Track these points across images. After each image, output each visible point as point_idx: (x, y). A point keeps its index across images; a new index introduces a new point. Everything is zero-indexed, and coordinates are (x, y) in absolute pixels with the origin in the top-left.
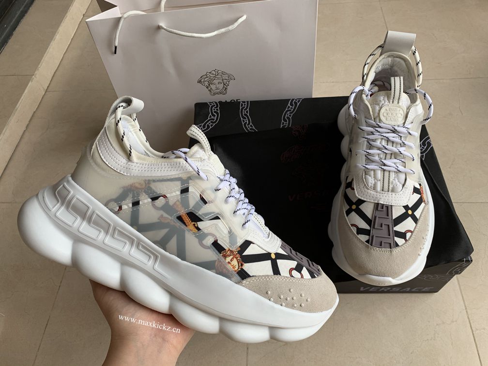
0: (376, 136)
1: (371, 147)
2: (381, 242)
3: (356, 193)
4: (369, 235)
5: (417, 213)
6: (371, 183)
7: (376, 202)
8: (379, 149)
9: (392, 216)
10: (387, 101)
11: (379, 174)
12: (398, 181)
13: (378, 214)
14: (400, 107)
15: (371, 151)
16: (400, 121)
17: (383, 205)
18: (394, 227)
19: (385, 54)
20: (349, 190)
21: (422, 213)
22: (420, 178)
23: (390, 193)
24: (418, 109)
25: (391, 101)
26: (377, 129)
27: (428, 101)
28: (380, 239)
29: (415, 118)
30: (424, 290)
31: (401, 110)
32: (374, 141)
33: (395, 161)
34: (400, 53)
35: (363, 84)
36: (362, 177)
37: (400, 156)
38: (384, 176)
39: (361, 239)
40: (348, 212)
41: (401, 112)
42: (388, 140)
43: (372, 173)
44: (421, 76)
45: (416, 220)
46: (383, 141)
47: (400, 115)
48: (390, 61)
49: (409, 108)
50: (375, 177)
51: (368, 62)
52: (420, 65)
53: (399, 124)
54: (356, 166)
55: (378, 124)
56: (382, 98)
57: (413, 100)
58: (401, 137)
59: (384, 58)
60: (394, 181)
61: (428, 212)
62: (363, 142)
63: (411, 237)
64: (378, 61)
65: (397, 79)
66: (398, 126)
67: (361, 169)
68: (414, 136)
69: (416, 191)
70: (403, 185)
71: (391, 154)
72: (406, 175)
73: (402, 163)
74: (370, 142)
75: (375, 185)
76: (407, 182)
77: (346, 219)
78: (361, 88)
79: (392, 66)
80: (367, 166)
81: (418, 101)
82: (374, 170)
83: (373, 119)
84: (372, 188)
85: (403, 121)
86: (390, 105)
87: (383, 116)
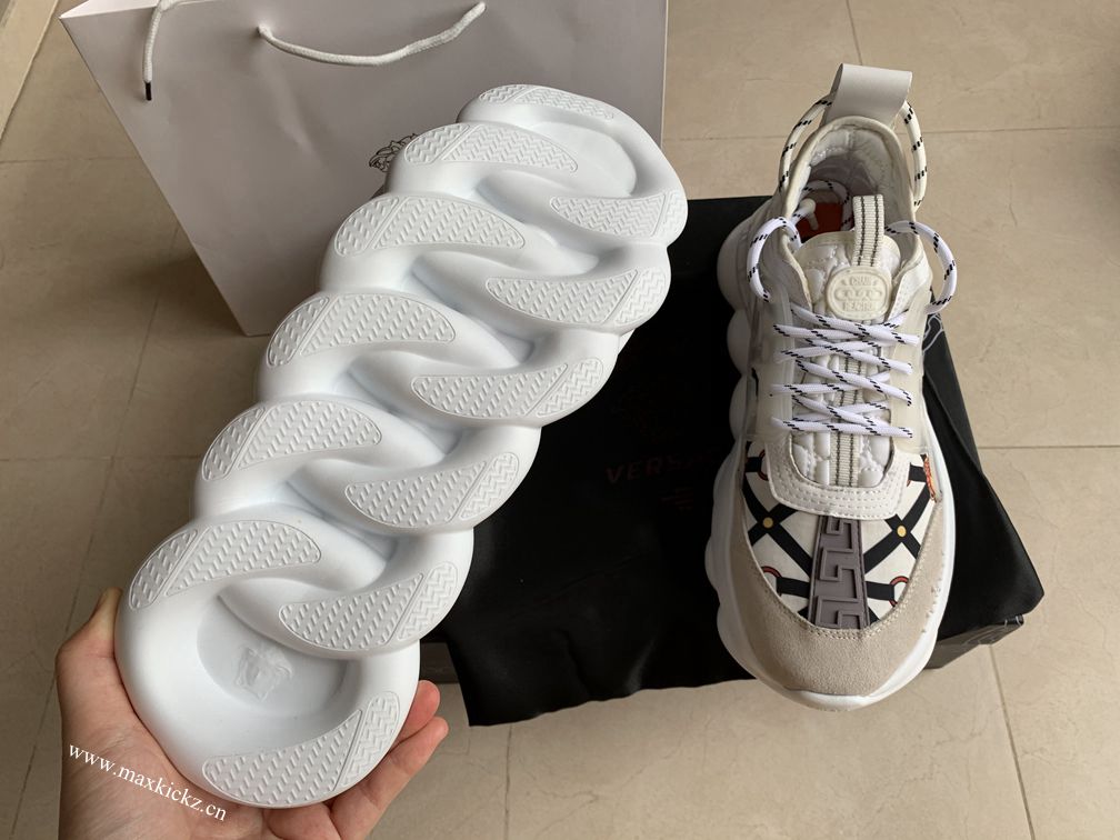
0: (820, 349)
1: (805, 375)
2: (837, 614)
3: (773, 489)
4: (807, 596)
5: (918, 532)
6: (809, 466)
7: (823, 513)
8: (826, 381)
9: (860, 547)
10: (845, 260)
11: (828, 442)
12: (874, 459)
13: (826, 542)
15: (805, 388)
17: (838, 520)
18: (866, 572)
20: (753, 477)
23: (855, 490)
25: (855, 258)
26: (821, 331)
27: (944, 256)
28: (834, 607)
29: (912, 298)
31: (880, 280)
32: (814, 360)
33: (866, 408)
36: (787, 450)
37: (876, 395)
38: (839, 447)
39: (789, 607)
40: (755, 535)
41: (880, 286)
42: (848, 357)
43: (811, 439)
45: (915, 548)
46: (837, 360)
50: (818, 451)
53: (874, 316)
54: (769, 423)
55: (824, 318)
56: (832, 251)
58: (879, 348)
60: (863, 458)
62: (787, 363)
63: (904, 593)
65: (869, 201)
66: (873, 323)
67: (786, 430)
68: (910, 345)
69: (916, 474)
70: (886, 468)
71: (856, 391)
72: (891, 441)
73: (881, 413)
74: (803, 363)
75: (818, 469)
76: (895, 458)
77: (749, 552)
78: (779, 223)
80: (797, 424)
82: (816, 434)
83: (810, 305)
84: (812, 478)
85: (885, 309)
86: (852, 271)
87: (836, 298)
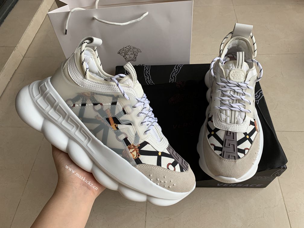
0: (227, 89)
1: (224, 95)
2: (229, 155)
3: (214, 124)
4: (222, 151)
5: (252, 138)
6: (224, 118)
7: (227, 130)
8: (229, 97)
9: (236, 139)
10: (234, 67)
11: (229, 112)
12: (241, 117)
13: (227, 138)
14: (242, 71)
15: (223, 98)
16: (243, 79)
17: (231, 132)
18: (238, 146)
19: (234, 38)
20: (210, 122)
21: (255, 137)
22: (254, 116)
23: (235, 125)
24: (254, 72)
25: (237, 67)
26: (227, 84)
27: (260, 67)
28: (229, 154)
29: (251, 77)
30: (257, 186)
32: (226, 91)
33: (239, 104)
34: (243, 37)
35: (220, 56)
36: (218, 114)
37: (242, 101)
38: (231, 114)
39: (217, 154)
40: (209, 136)
41: (243, 74)
42: (234, 91)
43: (224, 112)
44: (256, 52)
45: (251, 142)
46: (232, 92)
47: (242, 76)
48: (237, 42)
49: (248, 72)
50: (226, 115)
51: (223, 42)
52: (255, 45)
53: (241, 81)
54: (214, 107)
55: (229, 81)
56: (231, 65)
57: (251, 66)
58: (243, 89)
59: (233, 40)
60: (238, 117)
61: (259, 137)
62: (219, 92)
63: (248, 152)
64: (229, 42)
65: (241, 53)
66: (241, 83)
67: (218, 109)
68: (251, 89)
69: (252, 123)
70: (244, 120)
71: (237, 100)
72: (245, 113)
73: (243, 106)
74: (223, 92)
75: (226, 119)
76: (246, 117)
77: (207, 140)
78: (218, 58)
79: (238, 45)
80: (221, 107)
81: (254, 67)
82: (226, 110)
83: (225, 78)
84: (224, 121)
85: (244, 80)
86: (236, 69)
87: (232, 76)
